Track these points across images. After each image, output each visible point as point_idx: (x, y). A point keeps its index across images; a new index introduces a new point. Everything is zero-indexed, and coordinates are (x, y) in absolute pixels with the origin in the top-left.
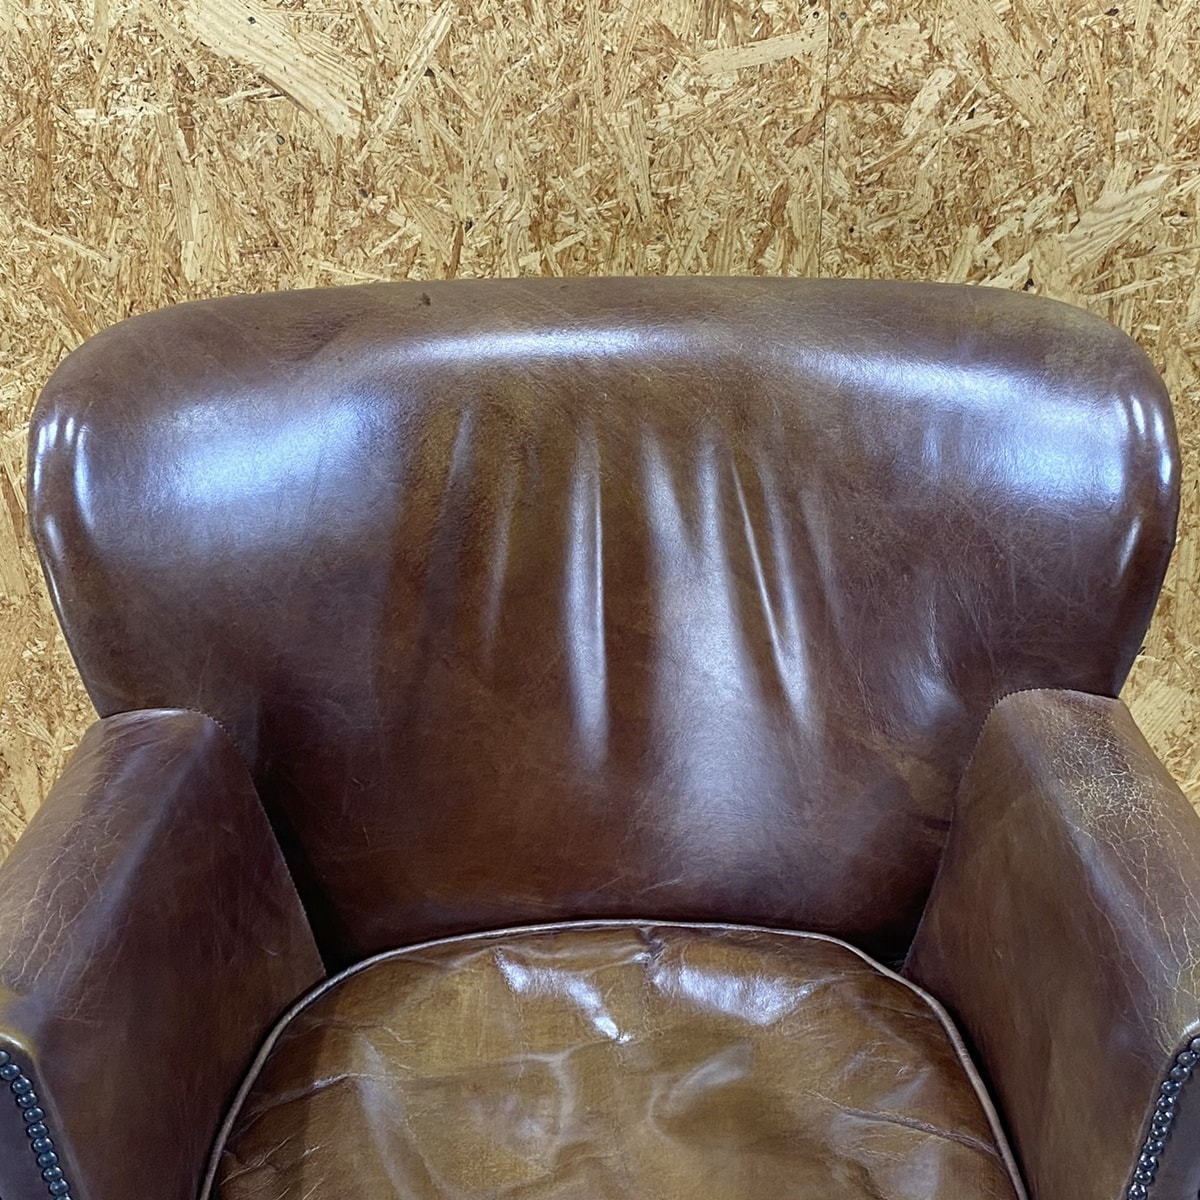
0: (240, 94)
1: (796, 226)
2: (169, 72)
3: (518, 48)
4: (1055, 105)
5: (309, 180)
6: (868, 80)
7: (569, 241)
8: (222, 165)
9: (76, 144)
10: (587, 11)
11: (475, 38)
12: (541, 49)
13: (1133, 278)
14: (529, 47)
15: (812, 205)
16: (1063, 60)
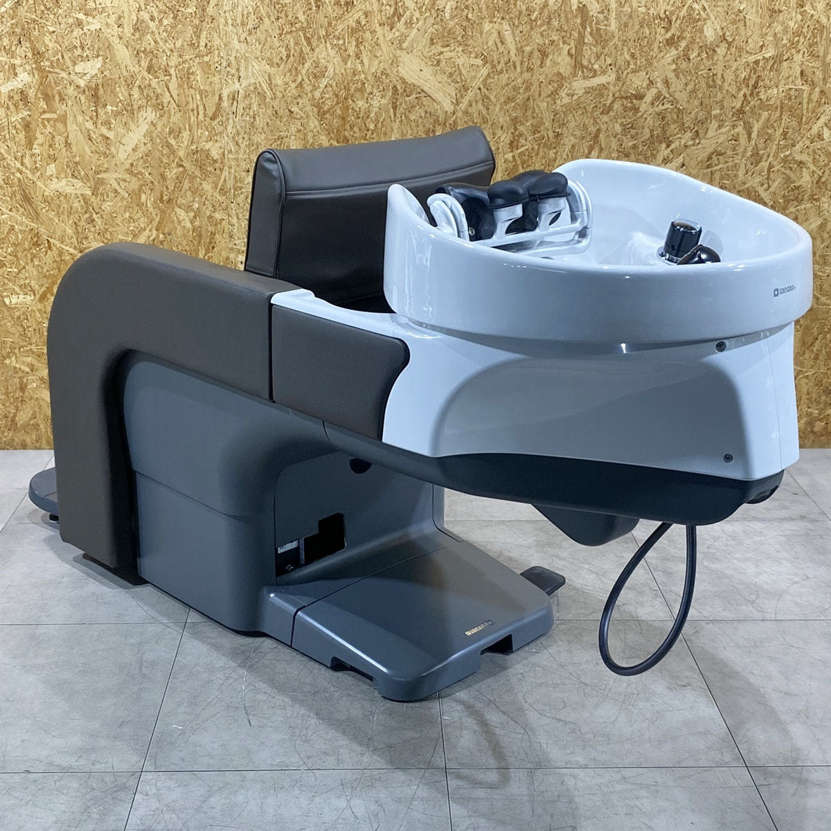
0: (414, 96)
1: (602, 143)
2: (391, 88)
3: (511, 80)
4: (691, 101)
5: (434, 126)
6: (629, 92)
7: (523, 149)
8: (405, 121)
9: (355, 114)
10: (535, 68)
11: (496, 77)
12: (518, 80)
13: (719, 164)
14: (513, 81)
15: (608, 136)
16: (693, 86)
